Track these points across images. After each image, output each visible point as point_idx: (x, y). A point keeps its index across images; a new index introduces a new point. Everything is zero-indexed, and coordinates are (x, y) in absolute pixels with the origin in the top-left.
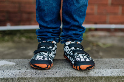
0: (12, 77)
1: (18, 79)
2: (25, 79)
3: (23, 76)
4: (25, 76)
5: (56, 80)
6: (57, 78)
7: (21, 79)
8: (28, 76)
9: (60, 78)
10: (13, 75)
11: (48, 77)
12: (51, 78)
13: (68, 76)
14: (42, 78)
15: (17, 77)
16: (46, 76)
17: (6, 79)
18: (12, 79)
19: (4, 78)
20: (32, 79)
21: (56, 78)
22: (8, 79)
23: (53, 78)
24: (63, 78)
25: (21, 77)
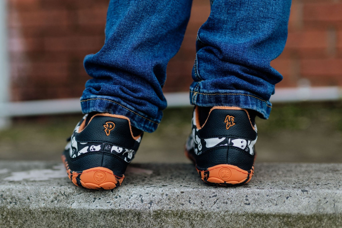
0: (139, 207)
1: (157, 215)
2: (180, 215)
3: (174, 207)
4: (181, 208)
5: (286, 224)
6: (289, 216)
7: (167, 215)
8: (190, 207)
9: (300, 218)
10: (142, 201)
11: (258, 210)
12: (266, 217)
13: (329, 210)
14: (237, 215)
15: (155, 207)
16: (249, 209)
17: (120, 214)
18: (138, 215)
19: (112, 211)
20: (204, 216)
21: (284, 216)
22: (126, 213)
23: (274, 216)
24: (311, 217)
25: (166, 208)
